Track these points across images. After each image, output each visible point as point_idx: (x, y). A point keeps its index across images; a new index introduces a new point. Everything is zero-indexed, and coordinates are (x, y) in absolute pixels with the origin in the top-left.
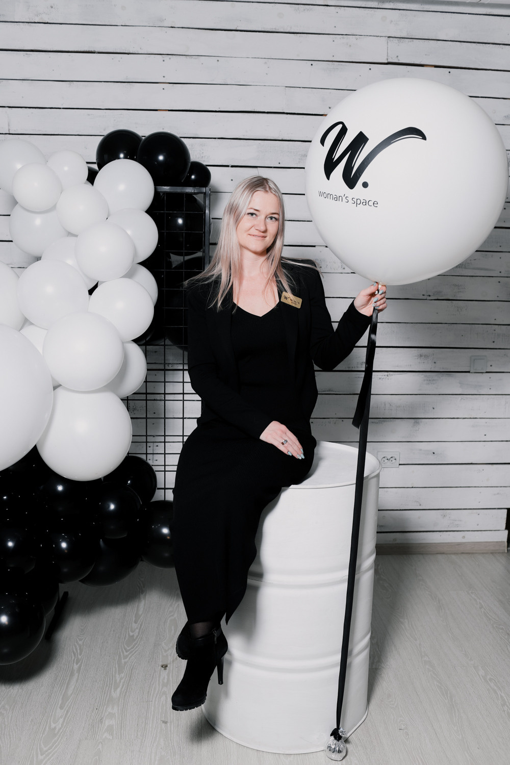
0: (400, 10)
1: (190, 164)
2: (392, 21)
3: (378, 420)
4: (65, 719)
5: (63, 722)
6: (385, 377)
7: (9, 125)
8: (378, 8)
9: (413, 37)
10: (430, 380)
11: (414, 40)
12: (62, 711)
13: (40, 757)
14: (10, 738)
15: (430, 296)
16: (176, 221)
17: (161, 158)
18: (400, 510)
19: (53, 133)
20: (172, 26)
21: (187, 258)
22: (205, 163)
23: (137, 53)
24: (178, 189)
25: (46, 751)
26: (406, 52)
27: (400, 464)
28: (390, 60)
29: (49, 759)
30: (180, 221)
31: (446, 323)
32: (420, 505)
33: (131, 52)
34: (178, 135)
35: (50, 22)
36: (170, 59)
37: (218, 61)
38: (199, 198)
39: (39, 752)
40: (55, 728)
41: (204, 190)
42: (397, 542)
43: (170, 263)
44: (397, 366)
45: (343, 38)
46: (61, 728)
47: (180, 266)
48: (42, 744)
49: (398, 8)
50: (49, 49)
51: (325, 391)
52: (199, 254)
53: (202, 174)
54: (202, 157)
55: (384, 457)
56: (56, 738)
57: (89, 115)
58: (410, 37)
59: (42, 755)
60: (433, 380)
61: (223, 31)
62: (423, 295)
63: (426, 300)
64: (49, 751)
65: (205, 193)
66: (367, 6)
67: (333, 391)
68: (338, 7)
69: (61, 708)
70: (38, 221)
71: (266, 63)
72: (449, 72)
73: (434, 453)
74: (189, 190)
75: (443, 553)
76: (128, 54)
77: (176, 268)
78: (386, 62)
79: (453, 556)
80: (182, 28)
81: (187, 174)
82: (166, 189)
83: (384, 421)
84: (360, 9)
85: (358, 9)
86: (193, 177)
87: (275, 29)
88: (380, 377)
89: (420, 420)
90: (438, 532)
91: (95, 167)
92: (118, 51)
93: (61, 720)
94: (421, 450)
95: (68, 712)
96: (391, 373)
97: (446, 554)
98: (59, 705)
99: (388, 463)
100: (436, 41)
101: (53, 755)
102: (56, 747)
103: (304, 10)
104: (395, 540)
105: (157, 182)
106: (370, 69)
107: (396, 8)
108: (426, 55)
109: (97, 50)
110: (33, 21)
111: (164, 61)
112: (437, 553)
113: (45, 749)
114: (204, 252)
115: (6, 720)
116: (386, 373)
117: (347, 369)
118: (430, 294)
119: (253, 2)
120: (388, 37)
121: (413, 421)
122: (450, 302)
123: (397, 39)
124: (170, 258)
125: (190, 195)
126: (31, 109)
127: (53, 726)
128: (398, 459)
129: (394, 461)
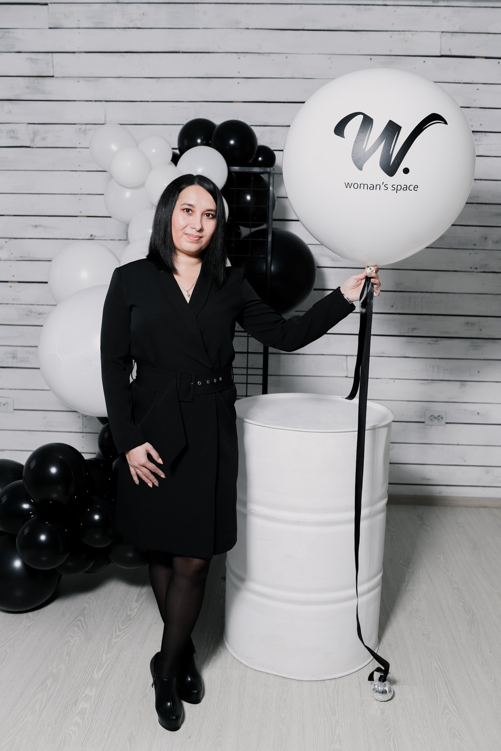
0: (453, 7)
1: (257, 148)
2: (445, 17)
3: (427, 381)
4: (139, 609)
5: (138, 611)
6: (434, 342)
7: (105, 117)
8: (432, 6)
9: (465, 31)
10: (476, 346)
11: (466, 34)
12: (137, 604)
13: (118, 633)
14: (95, 619)
15: (476, 268)
16: (246, 198)
17: (232, 142)
18: (446, 465)
19: (142, 123)
20: (248, 27)
21: (253, 230)
22: (272, 148)
23: (215, 51)
24: (247, 169)
25: (123, 629)
26: (457, 45)
27: (446, 423)
28: (443, 53)
29: (125, 635)
30: (249, 198)
31: (491, 294)
32: (465, 461)
33: (211, 51)
34: (248, 123)
35: (141, 27)
36: (244, 56)
37: (287, 57)
38: (265, 177)
39: (118, 630)
40: (131, 615)
41: (268, 169)
42: (442, 495)
43: (239, 234)
44: (446, 332)
45: (400, 34)
46: (135, 615)
47: (248, 237)
48: (120, 625)
49: (451, 5)
50: (140, 51)
51: (378, 354)
52: (264, 227)
53: (268, 156)
54: (272, 143)
55: (432, 416)
56: (131, 622)
57: (173, 107)
58: (462, 31)
59: (120, 631)
60: (479, 346)
61: (292, 31)
62: (471, 268)
63: (473, 272)
64: (126, 630)
65: (269, 173)
66: (422, 5)
67: (385, 354)
68: (395, 7)
69: (136, 601)
70: (128, 194)
71: (329, 58)
72: (499, 63)
73: (478, 413)
74: (256, 170)
75: (486, 507)
76: (208, 53)
77: (244, 238)
78: (439, 54)
79: (495, 510)
80: (256, 29)
81: (254, 156)
82: (236, 169)
83: (433, 383)
84: (416, 7)
85: (414, 7)
86: (260, 159)
87: (338, 27)
88: (429, 342)
89: (466, 383)
90: (481, 488)
91: (177, 152)
92: (200, 51)
93: (136, 610)
94: (466, 410)
95: (141, 605)
96: (439, 339)
97: (489, 508)
98: (135, 599)
99: (436, 421)
100: (486, 35)
101: (129, 632)
102: (131, 627)
103: (365, 10)
104: (441, 492)
105: (230, 163)
106: (424, 62)
107: (449, 5)
108: (477, 47)
109: (181, 50)
110: (127, 27)
111: (239, 58)
112: (480, 507)
113: (122, 628)
114: (268, 223)
115: (91, 607)
116: (435, 339)
117: (399, 334)
118: (478, 267)
119: (319, 4)
120: (442, 32)
121: (459, 383)
122: (495, 274)
123: (450, 34)
124: (239, 229)
125: (257, 175)
126: (125, 102)
127: (129, 613)
128: (444, 418)
129: (441, 419)
